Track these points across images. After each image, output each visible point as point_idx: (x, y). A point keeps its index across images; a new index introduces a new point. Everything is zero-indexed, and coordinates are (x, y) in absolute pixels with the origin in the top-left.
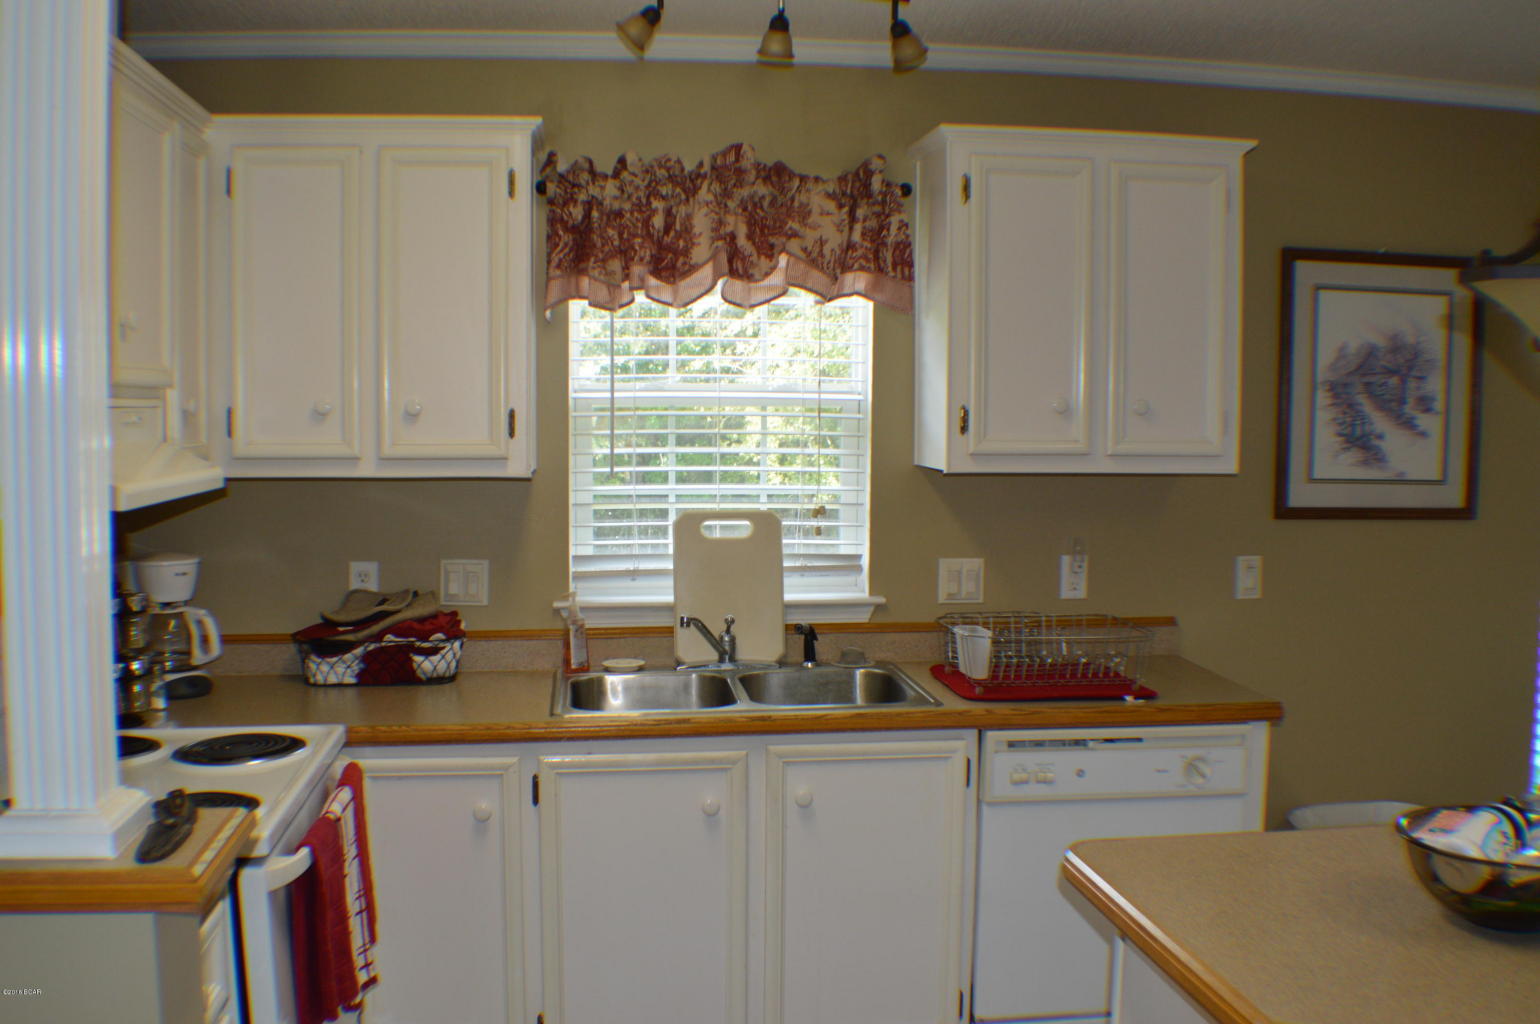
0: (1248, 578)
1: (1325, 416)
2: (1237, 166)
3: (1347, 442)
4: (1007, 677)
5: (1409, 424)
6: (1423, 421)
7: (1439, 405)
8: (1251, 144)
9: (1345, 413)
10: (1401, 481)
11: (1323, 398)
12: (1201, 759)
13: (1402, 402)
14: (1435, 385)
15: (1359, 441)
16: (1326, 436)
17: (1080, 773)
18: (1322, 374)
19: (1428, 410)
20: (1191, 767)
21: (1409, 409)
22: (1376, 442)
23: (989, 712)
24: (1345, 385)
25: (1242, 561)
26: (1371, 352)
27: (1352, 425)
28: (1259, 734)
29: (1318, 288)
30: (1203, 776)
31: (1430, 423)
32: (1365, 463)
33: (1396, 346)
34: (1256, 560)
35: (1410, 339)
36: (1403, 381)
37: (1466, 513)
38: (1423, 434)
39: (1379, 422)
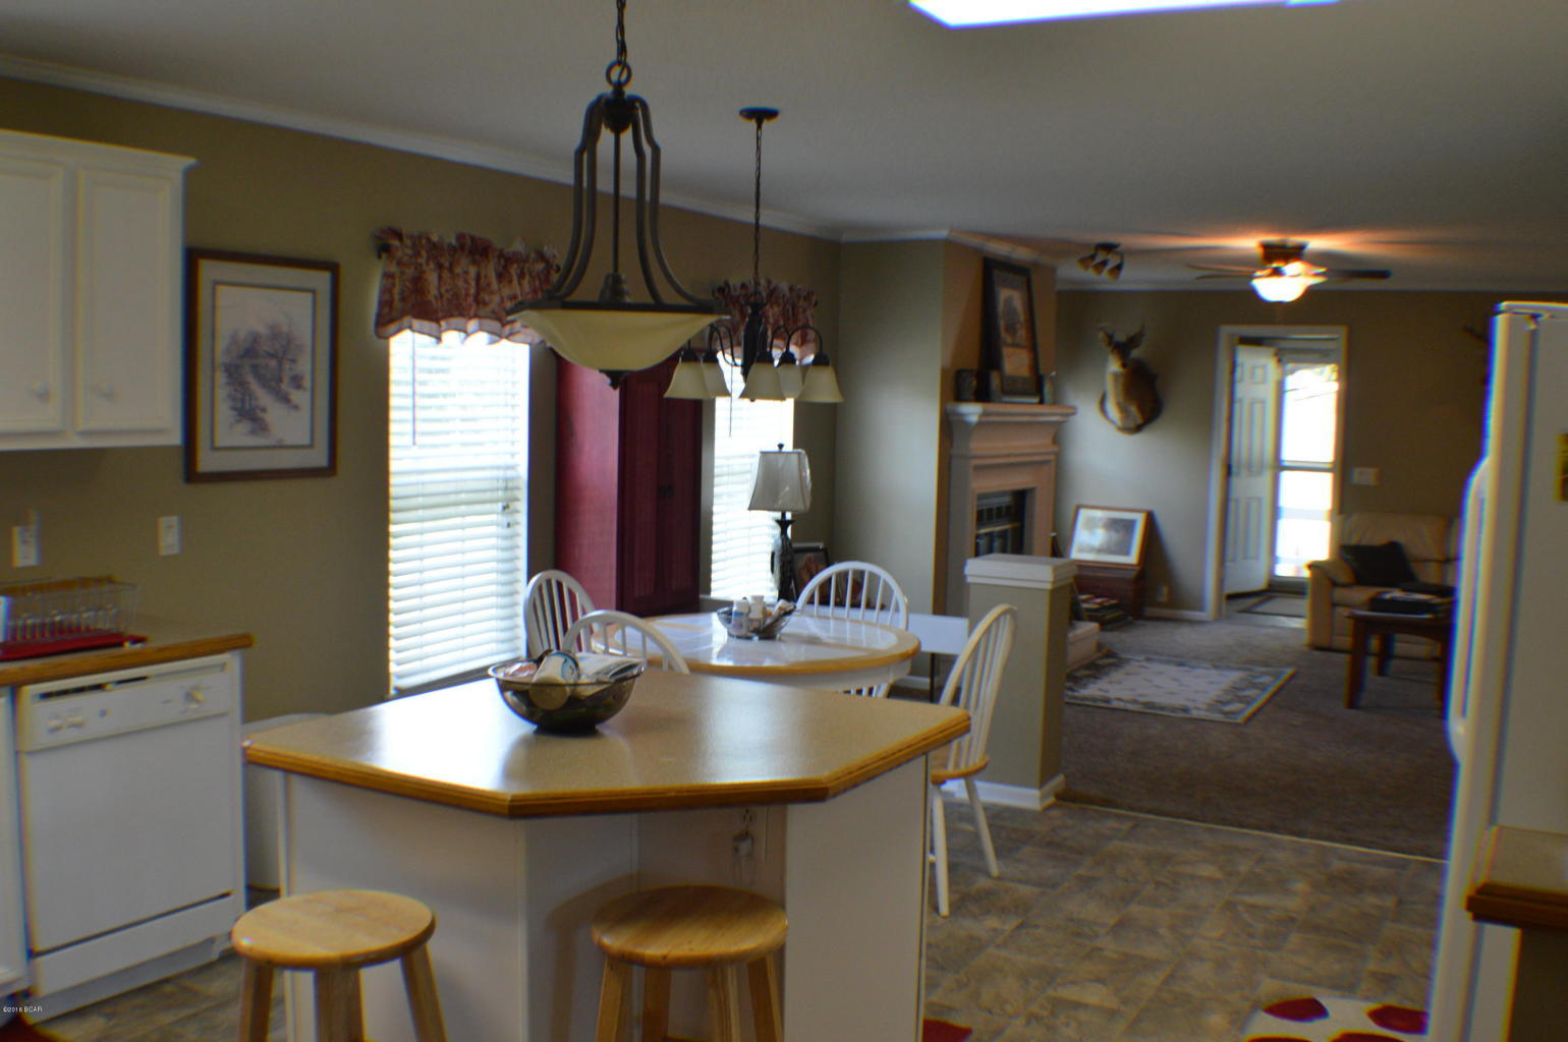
0: (169, 537)
1: (222, 392)
2: (178, 179)
3: (240, 415)
4: (24, 637)
5: (285, 399)
6: (297, 397)
7: (307, 383)
8: (191, 161)
9: (236, 390)
10: (281, 447)
11: (221, 378)
12: (196, 688)
13: (280, 380)
14: (304, 366)
15: (249, 414)
16: (224, 411)
17: (103, 713)
18: (221, 357)
19: (299, 387)
20: (190, 697)
21: (285, 386)
22: (261, 415)
23: (23, 669)
24: (237, 367)
25: (164, 521)
26: (255, 338)
27: (243, 401)
28: (232, 660)
29: (217, 283)
30: (198, 701)
31: (301, 398)
32: (253, 432)
33: (275, 334)
34: (174, 520)
35: (285, 329)
36: (280, 364)
37: (330, 470)
38: (296, 407)
39: (263, 398)
